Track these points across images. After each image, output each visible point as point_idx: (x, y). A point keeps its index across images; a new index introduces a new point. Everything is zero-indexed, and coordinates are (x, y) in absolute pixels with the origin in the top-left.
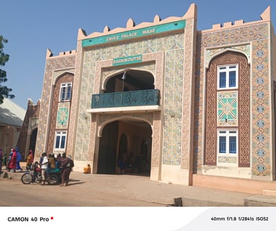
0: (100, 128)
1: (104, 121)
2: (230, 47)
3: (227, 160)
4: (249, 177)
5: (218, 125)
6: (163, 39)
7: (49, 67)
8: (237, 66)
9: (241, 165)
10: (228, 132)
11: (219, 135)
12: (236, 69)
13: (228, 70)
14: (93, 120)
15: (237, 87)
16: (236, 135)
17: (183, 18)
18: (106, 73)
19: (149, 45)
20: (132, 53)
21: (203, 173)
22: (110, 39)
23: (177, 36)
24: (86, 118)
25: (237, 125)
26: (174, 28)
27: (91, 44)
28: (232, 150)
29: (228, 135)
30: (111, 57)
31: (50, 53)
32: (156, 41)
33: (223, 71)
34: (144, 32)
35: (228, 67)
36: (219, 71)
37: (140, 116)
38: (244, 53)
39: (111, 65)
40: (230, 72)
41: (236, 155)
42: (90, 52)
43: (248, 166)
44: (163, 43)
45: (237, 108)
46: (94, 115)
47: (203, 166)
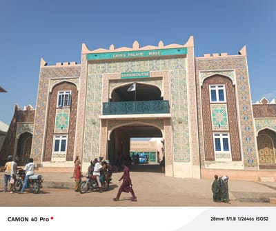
0: (110, 132)
1: (114, 126)
2: (219, 72)
3: (223, 156)
4: (243, 168)
5: (213, 130)
6: (167, 60)
7: (44, 75)
8: (224, 86)
9: (234, 160)
10: (221, 135)
11: (215, 137)
12: (224, 88)
13: (217, 89)
14: (103, 125)
15: (225, 101)
16: (228, 137)
17: (185, 46)
18: (113, 84)
19: (155, 64)
20: (138, 70)
21: (206, 167)
22: (117, 56)
23: (179, 59)
24: (94, 124)
25: (228, 129)
26: (177, 53)
27: (97, 58)
28: (226, 148)
29: (221, 137)
30: (118, 71)
31: (45, 63)
32: (161, 62)
33: (213, 89)
34: (150, 53)
35: (217, 86)
36: (210, 89)
37: (150, 122)
38: (229, 77)
39: (119, 78)
40: (219, 91)
41: (229, 152)
42: (95, 65)
43: (240, 160)
44: (167, 64)
45: (227, 117)
46: (103, 121)
47: (205, 162)
